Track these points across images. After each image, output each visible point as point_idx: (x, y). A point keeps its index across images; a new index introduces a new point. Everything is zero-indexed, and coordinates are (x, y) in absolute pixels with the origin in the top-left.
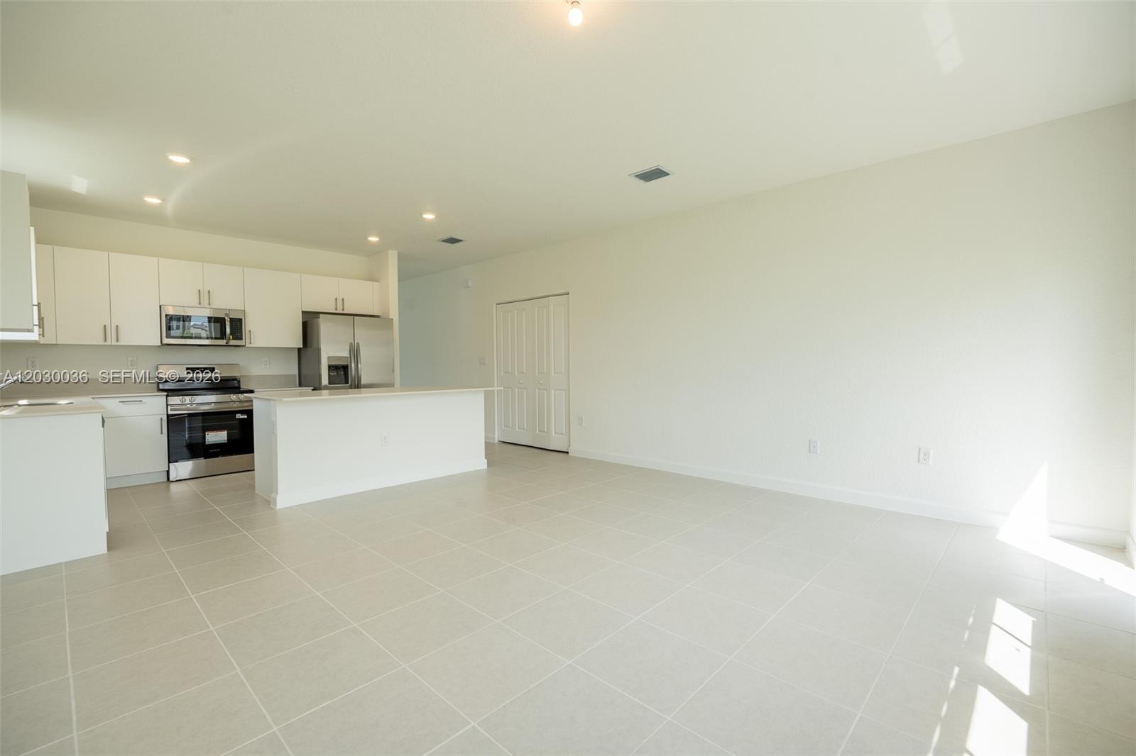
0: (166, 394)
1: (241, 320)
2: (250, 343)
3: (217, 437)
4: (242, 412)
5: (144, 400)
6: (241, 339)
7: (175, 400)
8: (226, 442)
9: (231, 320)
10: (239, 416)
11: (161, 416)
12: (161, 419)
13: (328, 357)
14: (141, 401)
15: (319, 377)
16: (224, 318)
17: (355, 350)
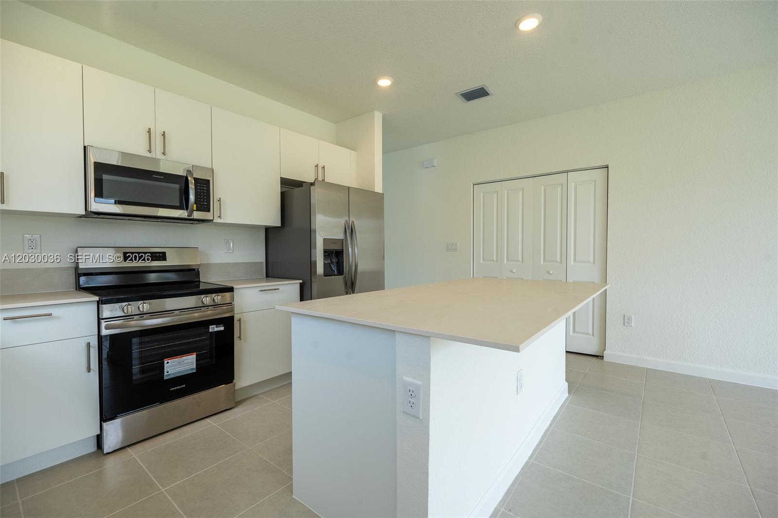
0: (97, 298)
1: (208, 181)
2: (220, 217)
3: (180, 365)
4: (217, 322)
5: (54, 311)
6: (209, 211)
7: (112, 310)
8: (194, 371)
9: (195, 179)
10: (213, 328)
11: (88, 340)
12: (89, 344)
13: (324, 239)
14: (51, 315)
15: (312, 265)
16: (187, 178)
17: (350, 230)
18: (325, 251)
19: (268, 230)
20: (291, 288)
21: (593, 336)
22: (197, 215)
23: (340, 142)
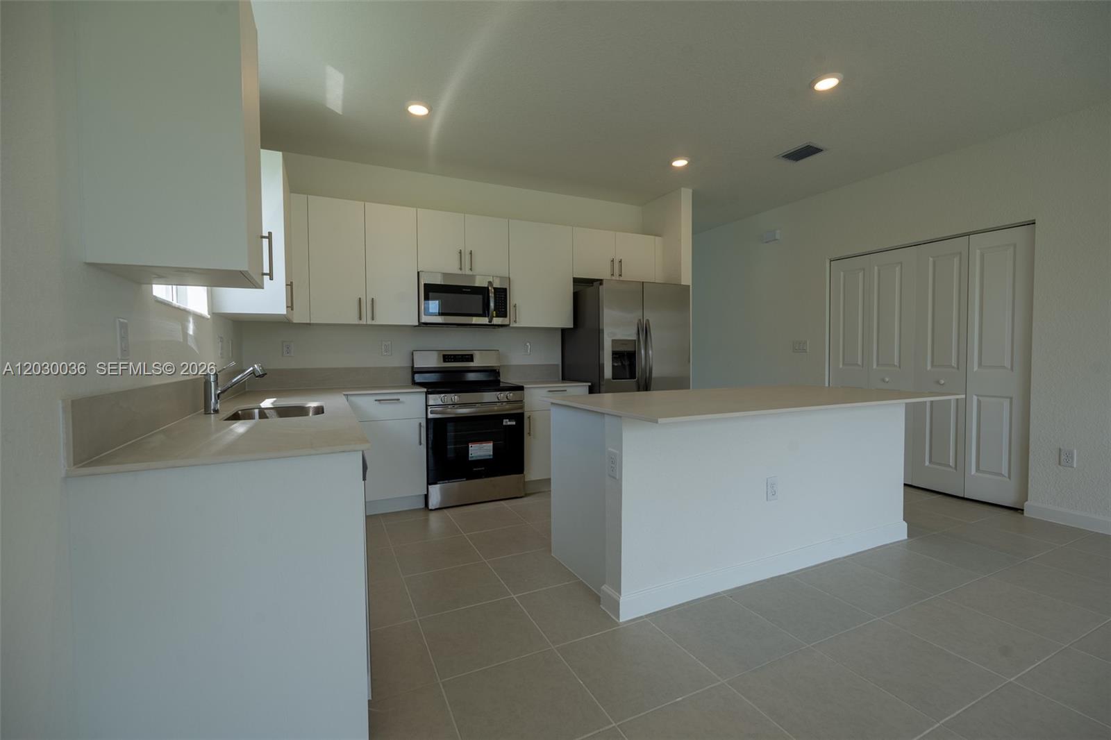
0: (425, 390)
1: (506, 289)
2: (515, 322)
3: (481, 450)
4: (510, 417)
5: (401, 397)
6: (506, 316)
7: (434, 399)
8: (491, 457)
10: (507, 422)
11: (420, 421)
12: (420, 424)
13: (613, 341)
14: (398, 400)
15: (600, 368)
16: (488, 288)
17: (644, 330)
18: (614, 353)
19: (564, 331)
20: (580, 389)
21: (1009, 478)
22: (496, 321)
23: (646, 231)
